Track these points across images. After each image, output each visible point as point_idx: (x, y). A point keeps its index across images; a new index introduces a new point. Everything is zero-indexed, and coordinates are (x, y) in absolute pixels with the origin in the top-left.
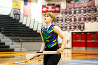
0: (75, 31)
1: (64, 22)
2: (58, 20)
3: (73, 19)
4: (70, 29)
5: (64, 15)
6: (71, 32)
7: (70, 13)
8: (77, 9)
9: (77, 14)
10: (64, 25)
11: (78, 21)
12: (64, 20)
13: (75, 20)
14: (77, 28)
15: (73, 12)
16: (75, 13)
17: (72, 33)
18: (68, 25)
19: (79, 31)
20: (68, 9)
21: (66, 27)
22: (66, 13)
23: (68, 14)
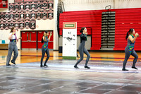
0: (25, 29)
1: (12, 19)
2: (4, 16)
3: (22, 16)
4: (19, 27)
5: (11, 10)
6: (19, 30)
7: (19, 8)
8: (28, 3)
9: (27, 9)
10: (12, 22)
11: (28, 18)
12: (12, 16)
13: (25, 16)
14: (27, 26)
15: (22, 7)
16: (25, 8)
17: (21, 32)
18: (17, 22)
19: (29, 29)
20: (17, 4)
21: (14, 25)
22: (14, 8)
23: (17, 9)
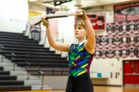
0: (129, 58)
1: (110, 44)
2: (100, 41)
3: (125, 40)
4: (121, 54)
5: (110, 32)
6: (121, 59)
7: (121, 29)
8: (132, 23)
9: (132, 30)
10: (110, 48)
11: (132, 43)
12: (110, 40)
13: (128, 40)
14: (132, 54)
15: (124, 27)
16: (128, 29)
17: (124, 62)
18: (117, 48)
19: (135, 58)
20: (117, 24)
21: (113, 52)
22: (114, 29)
23: (117, 31)
